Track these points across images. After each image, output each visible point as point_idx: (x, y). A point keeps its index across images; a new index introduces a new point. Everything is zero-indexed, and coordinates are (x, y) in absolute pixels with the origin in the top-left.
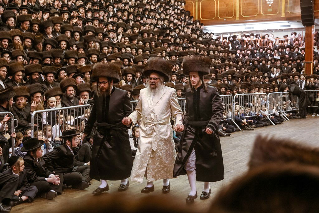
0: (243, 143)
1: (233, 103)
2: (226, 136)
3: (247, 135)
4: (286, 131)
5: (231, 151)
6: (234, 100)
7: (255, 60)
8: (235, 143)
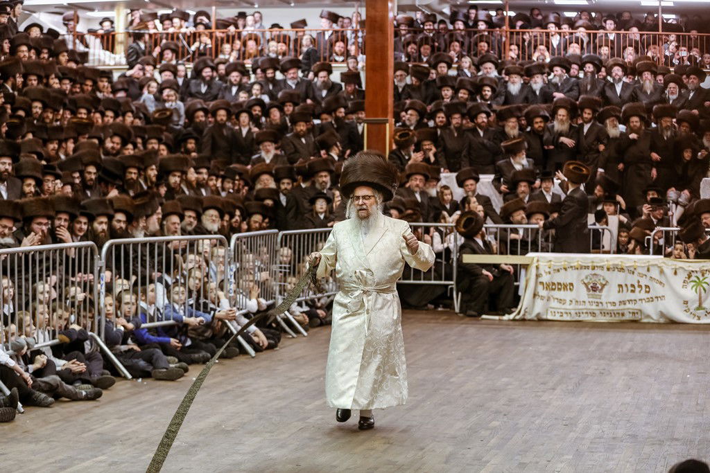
0: (130, 430)
1: (100, 272)
2: (88, 398)
3: (147, 398)
4: (291, 378)
5: (83, 460)
6: (103, 263)
7: (199, 106)
8: (100, 430)
